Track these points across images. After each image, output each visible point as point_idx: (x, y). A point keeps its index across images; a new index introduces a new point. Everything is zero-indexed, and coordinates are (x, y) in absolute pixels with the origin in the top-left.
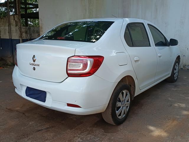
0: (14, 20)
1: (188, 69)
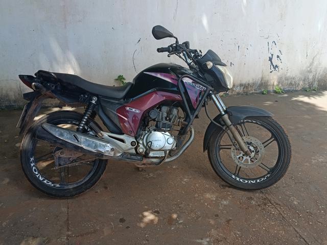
1: (238, 94)
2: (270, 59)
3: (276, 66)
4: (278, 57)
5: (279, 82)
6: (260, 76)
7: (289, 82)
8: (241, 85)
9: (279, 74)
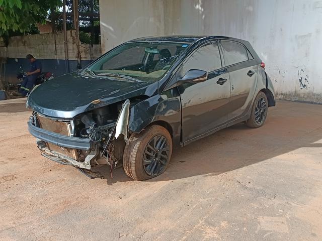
0: (71, 36)
1: (280, 99)
2: (300, 81)
3: (305, 85)
4: (306, 79)
5: (308, 96)
6: (294, 90)
7: (316, 97)
8: (282, 94)
9: (307, 91)
